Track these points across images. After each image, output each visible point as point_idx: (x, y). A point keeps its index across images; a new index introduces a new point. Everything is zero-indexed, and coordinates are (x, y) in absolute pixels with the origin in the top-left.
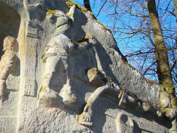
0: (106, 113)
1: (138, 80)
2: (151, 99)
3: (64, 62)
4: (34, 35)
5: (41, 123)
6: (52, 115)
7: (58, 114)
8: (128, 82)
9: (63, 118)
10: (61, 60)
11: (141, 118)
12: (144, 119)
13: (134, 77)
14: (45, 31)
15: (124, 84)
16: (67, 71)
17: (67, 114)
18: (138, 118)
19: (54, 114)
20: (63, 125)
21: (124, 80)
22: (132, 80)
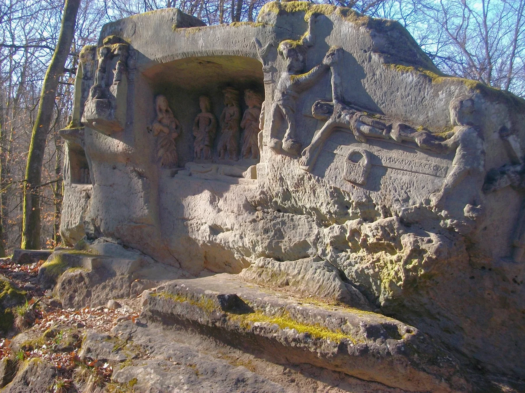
0: (335, 152)
1: (411, 89)
2: (435, 114)
3: (281, 107)
4: (269, 81)
5: (276, 169)
6: (281, 161)
7: (285, 160)
8: (392, 97)
9: (289, 164)
10: (277, 106)
11: (394, 151)
12: (401, 151)
13: (405, 86)
14: (279, 71)
15: (383, 103)
16: (287, 116)
17: (291, 159)
18: (389, 151)
19: (282, 160)
20: (290, 169)
21: (385, 96)
22: (400, 91)
